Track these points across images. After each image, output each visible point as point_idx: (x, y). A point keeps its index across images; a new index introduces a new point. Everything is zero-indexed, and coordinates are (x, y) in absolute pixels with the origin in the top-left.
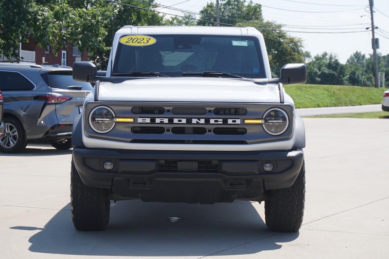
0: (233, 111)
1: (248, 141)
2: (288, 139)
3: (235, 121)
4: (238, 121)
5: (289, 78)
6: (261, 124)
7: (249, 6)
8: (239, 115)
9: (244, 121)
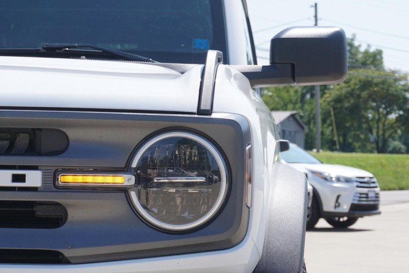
0: (23, 140)
1: (67, 253)
2: (227, 245)
3: (22, 178)
4: (34, 179)
5: (293, 65)
6: (123, 190)
7: (366, 52)
8: (40, 154)
9: (55, 179)
